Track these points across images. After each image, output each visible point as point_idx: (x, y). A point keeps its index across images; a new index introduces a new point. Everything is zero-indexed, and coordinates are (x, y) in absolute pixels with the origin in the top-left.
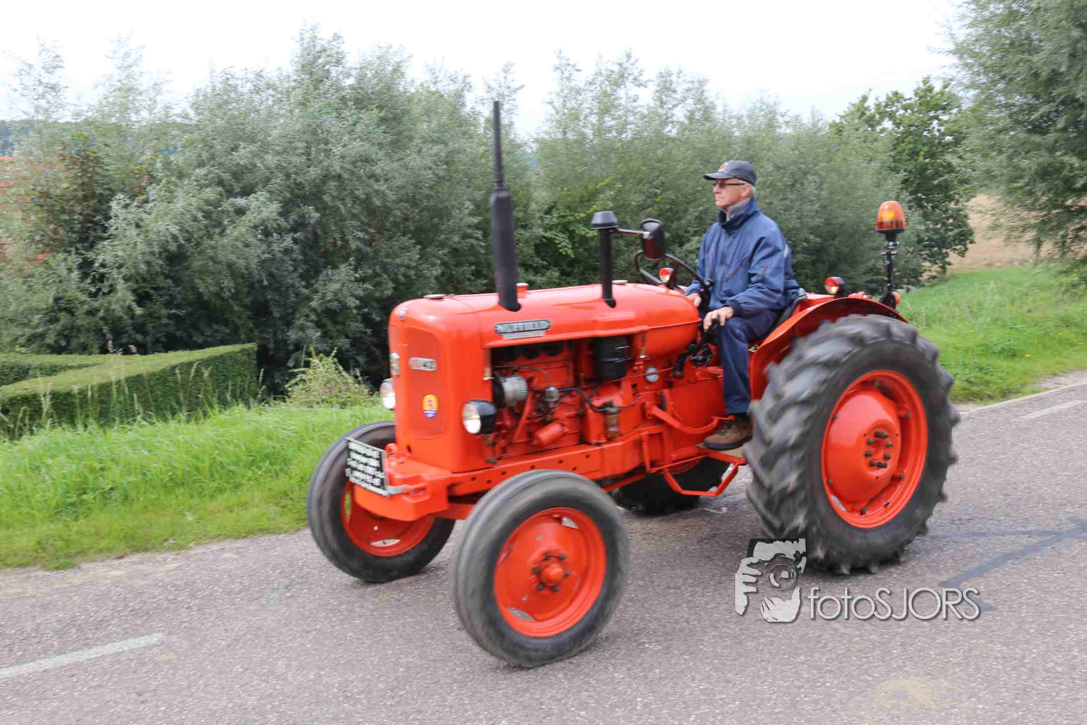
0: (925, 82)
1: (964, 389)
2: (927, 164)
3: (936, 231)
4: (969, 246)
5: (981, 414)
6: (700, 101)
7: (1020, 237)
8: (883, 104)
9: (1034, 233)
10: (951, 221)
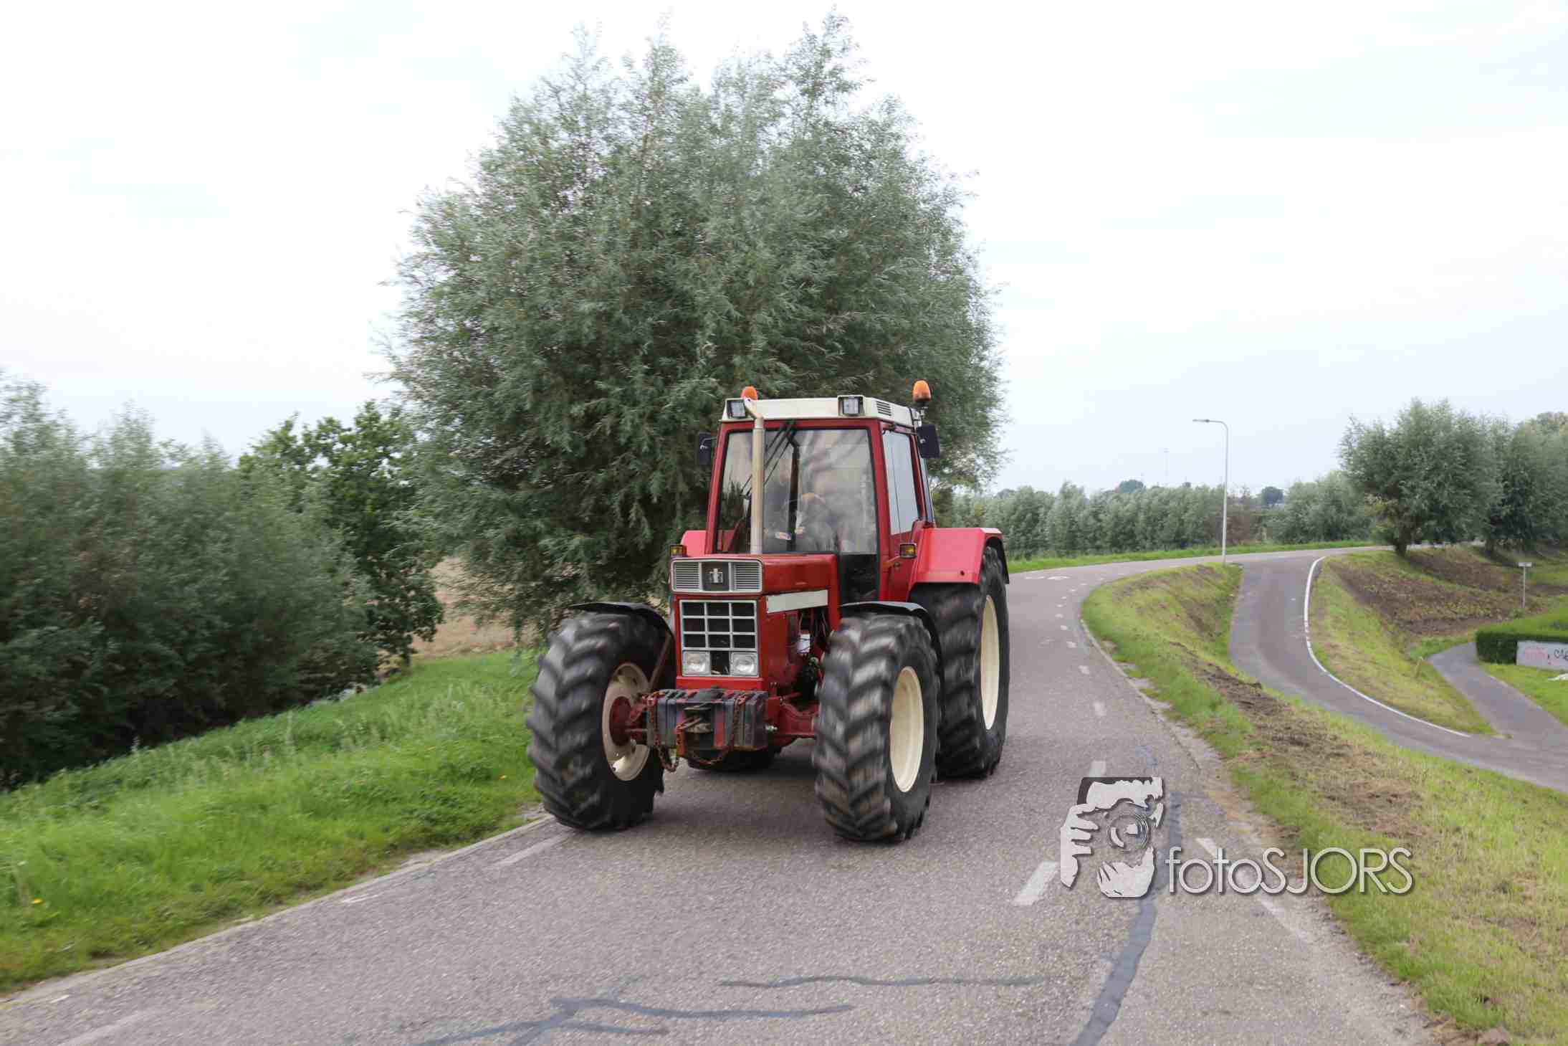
0: (369, 406)
1: (424, 830)
2: (377, 516)
3: (394, 608)
4: (438, 626)
5: (446, 865)
6: (33, 417)
7: (493, 617)
8: (315, 434)
9: (511, 612)
10: (413, 593)
